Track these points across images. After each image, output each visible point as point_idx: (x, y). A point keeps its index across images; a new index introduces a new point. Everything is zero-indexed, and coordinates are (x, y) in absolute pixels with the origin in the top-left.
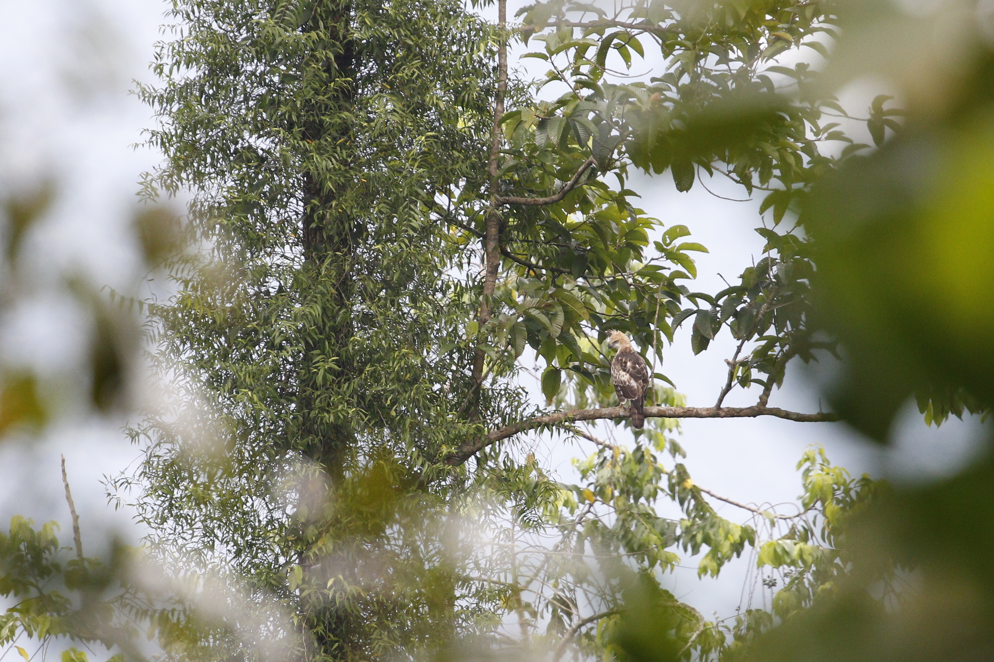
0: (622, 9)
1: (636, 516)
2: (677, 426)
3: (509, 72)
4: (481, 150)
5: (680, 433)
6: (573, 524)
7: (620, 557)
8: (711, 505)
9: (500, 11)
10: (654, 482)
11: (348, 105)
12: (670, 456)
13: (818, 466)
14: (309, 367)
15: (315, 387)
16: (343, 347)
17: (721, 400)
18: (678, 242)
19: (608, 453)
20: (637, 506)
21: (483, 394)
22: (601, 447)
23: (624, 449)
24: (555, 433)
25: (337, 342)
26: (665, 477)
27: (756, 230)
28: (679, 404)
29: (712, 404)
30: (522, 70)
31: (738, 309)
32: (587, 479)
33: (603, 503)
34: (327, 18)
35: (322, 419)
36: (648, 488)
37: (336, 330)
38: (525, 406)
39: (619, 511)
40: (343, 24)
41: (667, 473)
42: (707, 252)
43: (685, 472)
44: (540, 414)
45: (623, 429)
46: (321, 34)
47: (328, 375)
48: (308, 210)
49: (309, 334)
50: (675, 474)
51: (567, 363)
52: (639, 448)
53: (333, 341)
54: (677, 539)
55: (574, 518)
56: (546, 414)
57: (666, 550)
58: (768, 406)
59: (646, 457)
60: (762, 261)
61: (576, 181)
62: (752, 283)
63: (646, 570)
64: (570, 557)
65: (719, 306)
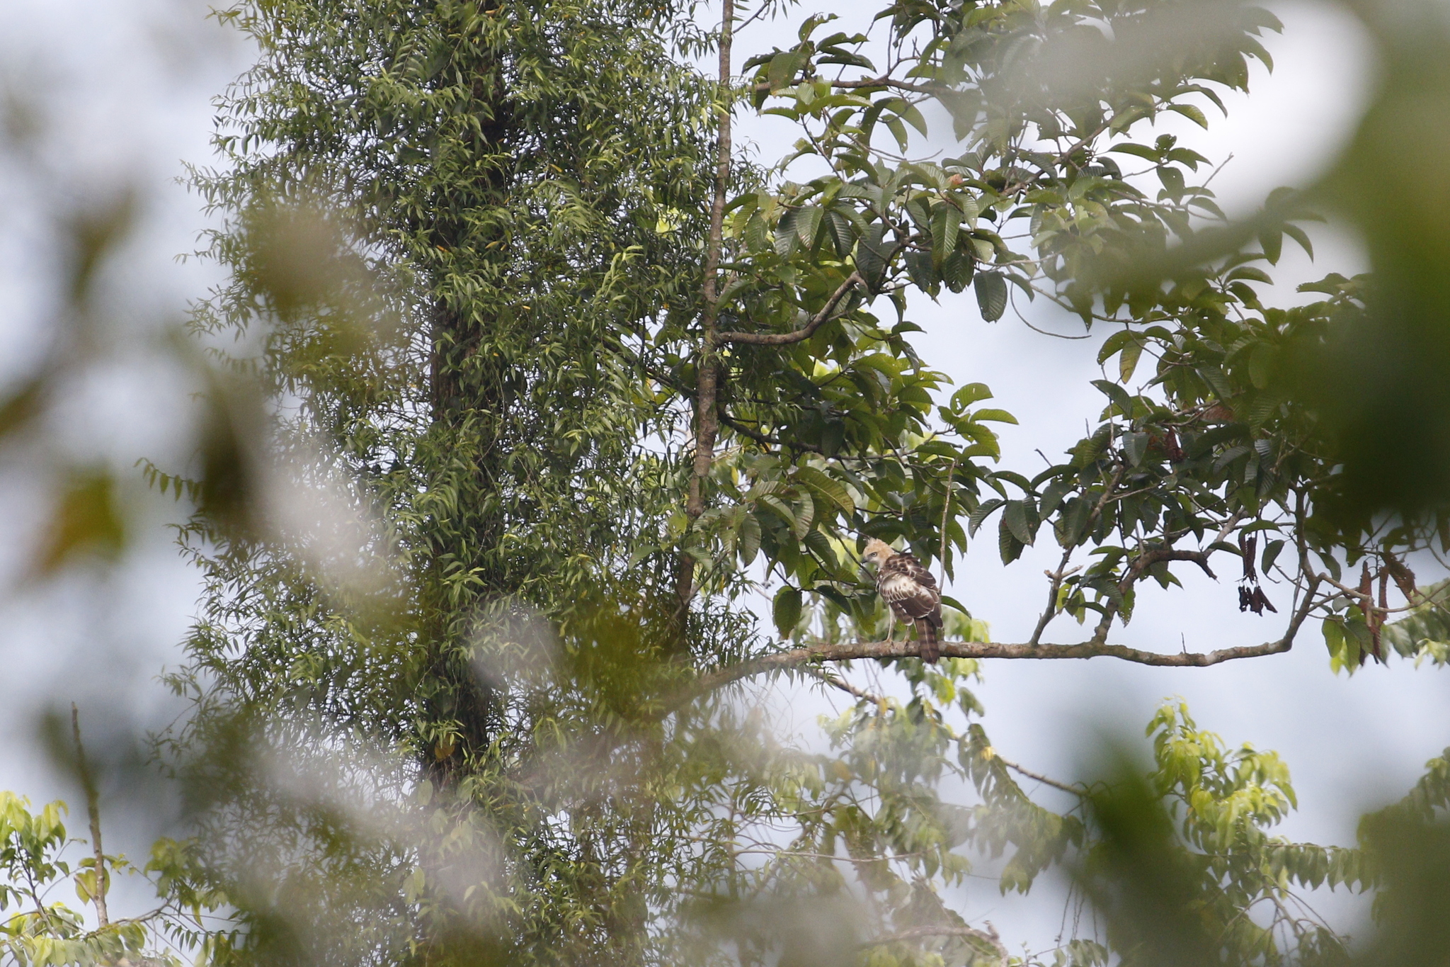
0: (899, 61)
1: (910, 800)
2: (976, 671)
3: (734, 150)
4: (692, 263)
5: (978, 679)
6: (819, 811)
7: (886, 861)
8: (1020, 786)
9: (721, 61)
10: (938, 751)
11: (499, 195)
12: (960, 714)
13: (1178, 730)
14: (438, 576)
15: (447, 607)
16: (489, 548)
17: (1038, 633)
18: (974, 408)
19: (870, 708)
20: (911, 789)
21: (692, 621)
22: (859, 699)
23: (893, 703)
24: (797, 679)
25: (480, 542)
26: (954, 745)
27: (1093, 383)
28: (978, 636)
29: (1026, 638)
30: (751, 147)
31: (1066, 499)
32: (840, 747)
33: (863, 783)
34: (468, 68)
35: (458, 653)
36: (927, 761)
37: (479, 524)
38: (751, 638)
39: (884, 793)
40: (492, 76)
41: (956, 739)
42: (1016, 423)
43: (983, 736)
44: (774, 651)
45: (894, 672)
46: (459, 91)
47: (466, 590)
48: (438, 348)
49: (439, 531)
50: (968, 739)
51: (811, 583)
52: (916, 701)
53: (473, 540)
54: (970, 834)
55: (820, 803)
56: (783, 650)
57: (953, 851)
58: (1107, 643)
59: (927, 715)
60: (1101, 428)
61: (830, 311)
62: (1087, 460)
63: (923, 880)
64: (813, 860)
65: (1038, 495)
